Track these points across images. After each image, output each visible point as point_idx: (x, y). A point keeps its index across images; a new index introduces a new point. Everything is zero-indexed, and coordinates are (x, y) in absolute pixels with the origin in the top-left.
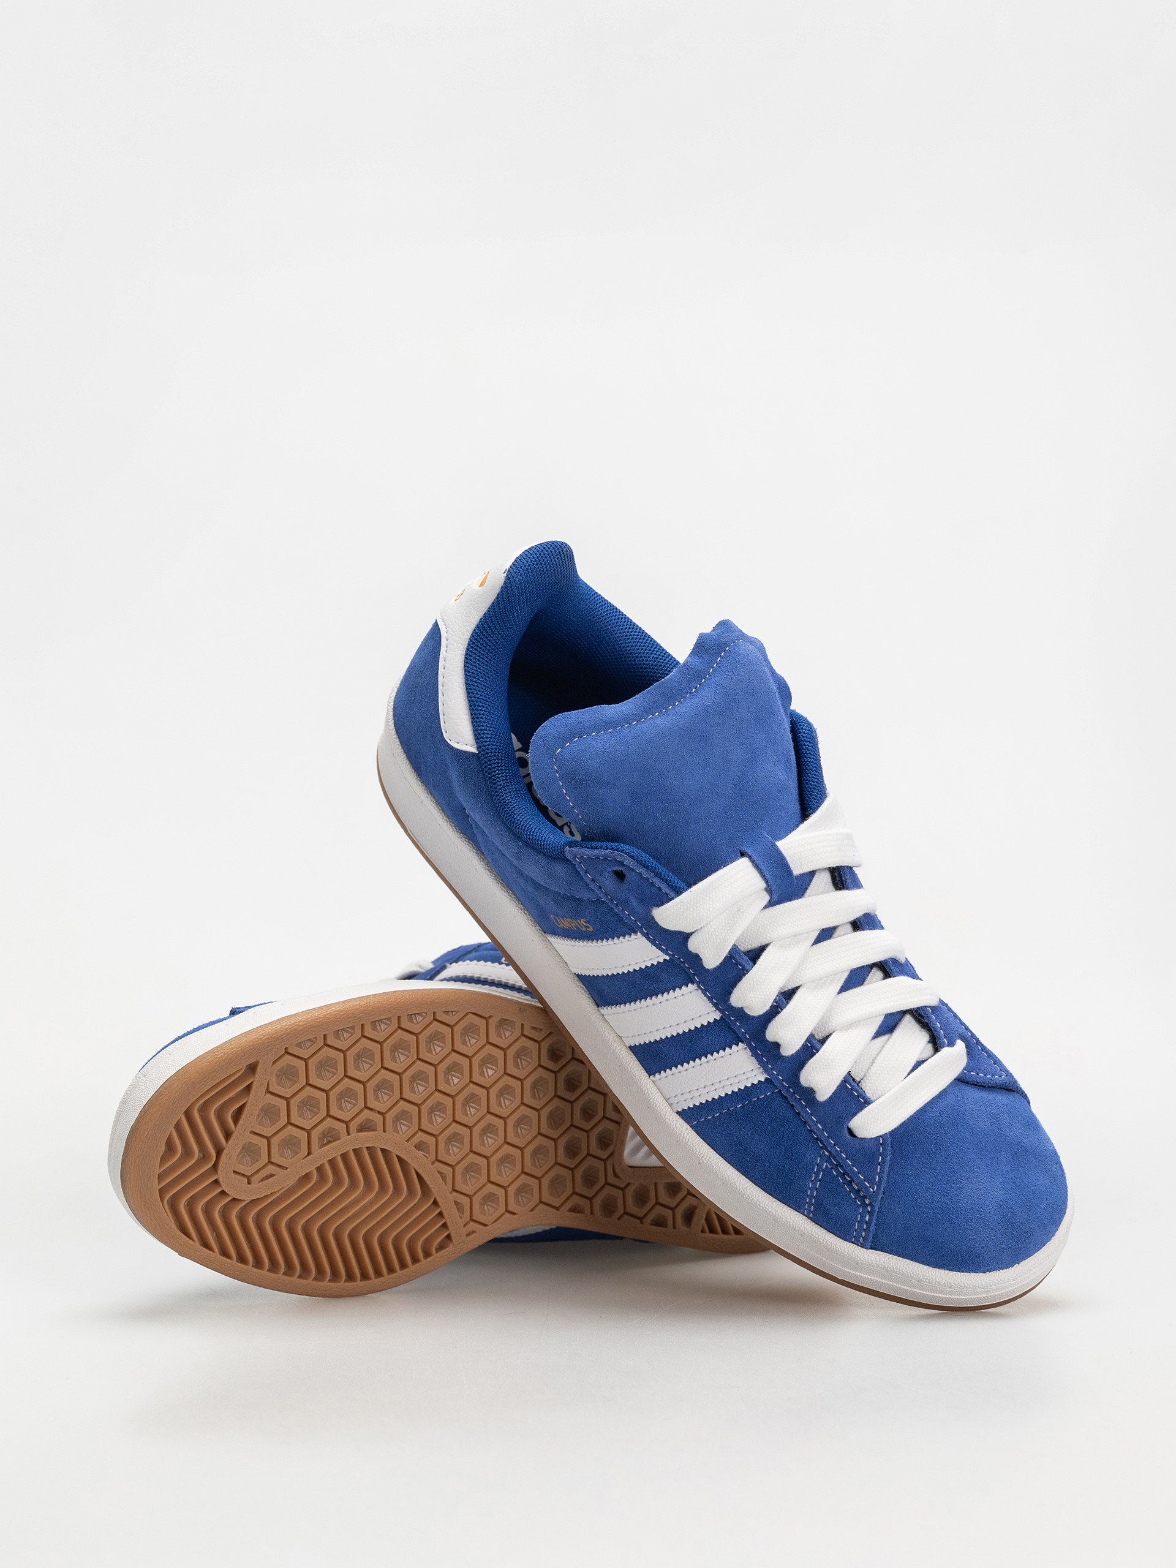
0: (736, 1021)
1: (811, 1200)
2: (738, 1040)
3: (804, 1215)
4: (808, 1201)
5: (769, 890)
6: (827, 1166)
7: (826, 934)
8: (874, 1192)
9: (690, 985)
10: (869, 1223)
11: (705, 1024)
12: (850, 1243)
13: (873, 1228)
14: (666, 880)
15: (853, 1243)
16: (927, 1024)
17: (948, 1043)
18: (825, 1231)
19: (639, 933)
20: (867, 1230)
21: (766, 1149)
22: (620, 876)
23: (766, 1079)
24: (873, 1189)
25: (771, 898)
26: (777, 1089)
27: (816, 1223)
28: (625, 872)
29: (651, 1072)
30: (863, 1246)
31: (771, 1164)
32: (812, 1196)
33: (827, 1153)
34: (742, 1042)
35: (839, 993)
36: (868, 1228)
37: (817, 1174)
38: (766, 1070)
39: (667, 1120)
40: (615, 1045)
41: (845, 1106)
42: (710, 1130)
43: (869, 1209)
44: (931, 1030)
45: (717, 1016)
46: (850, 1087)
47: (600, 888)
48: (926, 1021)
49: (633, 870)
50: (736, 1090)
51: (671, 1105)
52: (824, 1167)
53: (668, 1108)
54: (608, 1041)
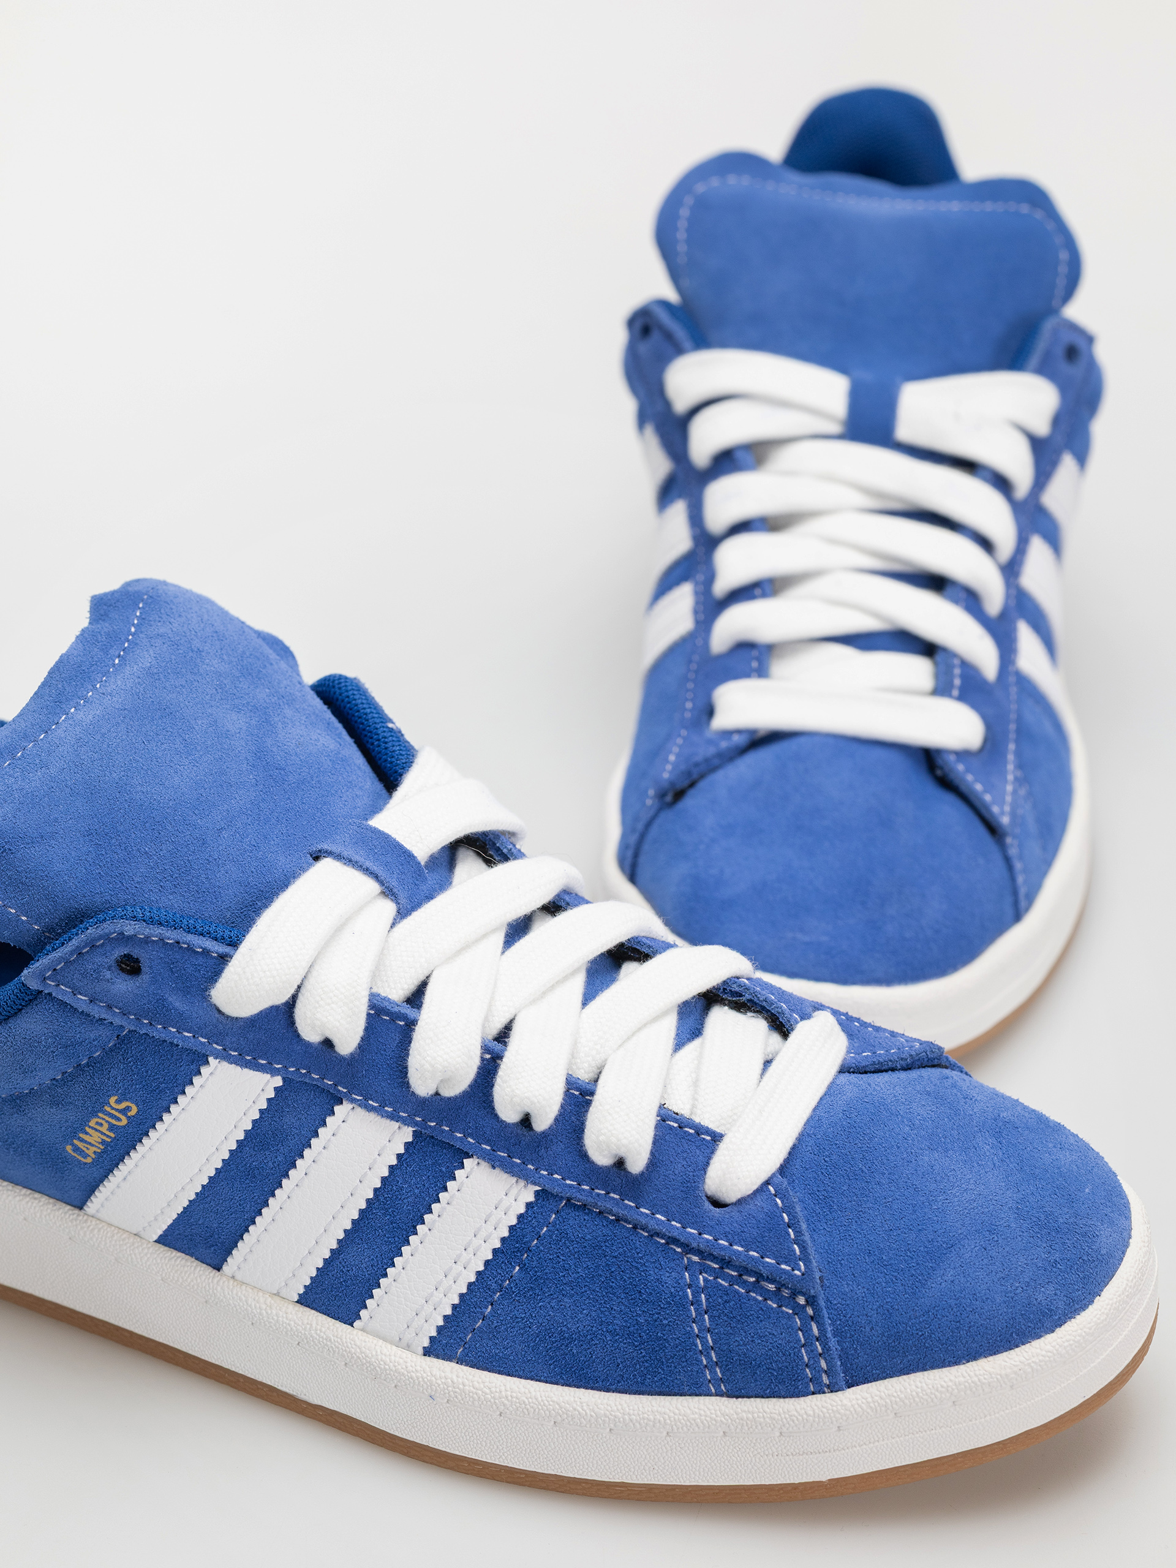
0: (439, 1124)
1: (709, 1357)
2: (459, 1156)
3: (710, 1395)
4: (705, 1362)
5: (388, 892)
6: (705, 1280)
7: (519, 929)
8: (803, 1274)
9: (337, 1108)
10: (822, 1338)
11: (394, 1162)
12: (810, 1397)
13: (833, 1343)
14: (209, 933)
15: (813, 1393)
16: (750, 1001)
17: (800, 1016)
18: (758, 1400)
19: (211, 1059)
20: (826, 1353)
21: (593, 1314)
22: (130, 966)
23: (537, 1193)
24: (799, 1270)
25: (398, 903)
26: (562, 1198)
27: (737, 1397)
28: (136, 952)
29: (350, 1318)
30: (833, 1388)
31: (614, 1333)
32: (705, 1352)
33: (695, 1259)
34: (468, 1156)
35: (585, 1003)
36: (825, 1346)
37: (696, 1302)
38: (528, 1178)
39: (414, 1375)
40: (274, 1312)
41: (685, 1159)
42: (490, 1343)
43: (810, 1311)
44: (763, 1008)
45: (407, 1134)
46: (676, 1125)
47: (109, 1007)
48: (748, 997)
49: (147, 940)
50: (498, 1245)
51: (408, 1347)
52: (702, 1282)
53: (406, 1354)
54: (261, 1314)
